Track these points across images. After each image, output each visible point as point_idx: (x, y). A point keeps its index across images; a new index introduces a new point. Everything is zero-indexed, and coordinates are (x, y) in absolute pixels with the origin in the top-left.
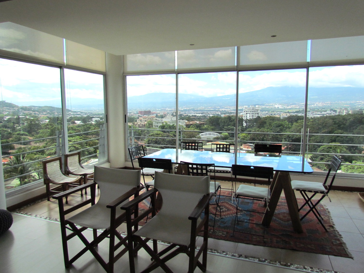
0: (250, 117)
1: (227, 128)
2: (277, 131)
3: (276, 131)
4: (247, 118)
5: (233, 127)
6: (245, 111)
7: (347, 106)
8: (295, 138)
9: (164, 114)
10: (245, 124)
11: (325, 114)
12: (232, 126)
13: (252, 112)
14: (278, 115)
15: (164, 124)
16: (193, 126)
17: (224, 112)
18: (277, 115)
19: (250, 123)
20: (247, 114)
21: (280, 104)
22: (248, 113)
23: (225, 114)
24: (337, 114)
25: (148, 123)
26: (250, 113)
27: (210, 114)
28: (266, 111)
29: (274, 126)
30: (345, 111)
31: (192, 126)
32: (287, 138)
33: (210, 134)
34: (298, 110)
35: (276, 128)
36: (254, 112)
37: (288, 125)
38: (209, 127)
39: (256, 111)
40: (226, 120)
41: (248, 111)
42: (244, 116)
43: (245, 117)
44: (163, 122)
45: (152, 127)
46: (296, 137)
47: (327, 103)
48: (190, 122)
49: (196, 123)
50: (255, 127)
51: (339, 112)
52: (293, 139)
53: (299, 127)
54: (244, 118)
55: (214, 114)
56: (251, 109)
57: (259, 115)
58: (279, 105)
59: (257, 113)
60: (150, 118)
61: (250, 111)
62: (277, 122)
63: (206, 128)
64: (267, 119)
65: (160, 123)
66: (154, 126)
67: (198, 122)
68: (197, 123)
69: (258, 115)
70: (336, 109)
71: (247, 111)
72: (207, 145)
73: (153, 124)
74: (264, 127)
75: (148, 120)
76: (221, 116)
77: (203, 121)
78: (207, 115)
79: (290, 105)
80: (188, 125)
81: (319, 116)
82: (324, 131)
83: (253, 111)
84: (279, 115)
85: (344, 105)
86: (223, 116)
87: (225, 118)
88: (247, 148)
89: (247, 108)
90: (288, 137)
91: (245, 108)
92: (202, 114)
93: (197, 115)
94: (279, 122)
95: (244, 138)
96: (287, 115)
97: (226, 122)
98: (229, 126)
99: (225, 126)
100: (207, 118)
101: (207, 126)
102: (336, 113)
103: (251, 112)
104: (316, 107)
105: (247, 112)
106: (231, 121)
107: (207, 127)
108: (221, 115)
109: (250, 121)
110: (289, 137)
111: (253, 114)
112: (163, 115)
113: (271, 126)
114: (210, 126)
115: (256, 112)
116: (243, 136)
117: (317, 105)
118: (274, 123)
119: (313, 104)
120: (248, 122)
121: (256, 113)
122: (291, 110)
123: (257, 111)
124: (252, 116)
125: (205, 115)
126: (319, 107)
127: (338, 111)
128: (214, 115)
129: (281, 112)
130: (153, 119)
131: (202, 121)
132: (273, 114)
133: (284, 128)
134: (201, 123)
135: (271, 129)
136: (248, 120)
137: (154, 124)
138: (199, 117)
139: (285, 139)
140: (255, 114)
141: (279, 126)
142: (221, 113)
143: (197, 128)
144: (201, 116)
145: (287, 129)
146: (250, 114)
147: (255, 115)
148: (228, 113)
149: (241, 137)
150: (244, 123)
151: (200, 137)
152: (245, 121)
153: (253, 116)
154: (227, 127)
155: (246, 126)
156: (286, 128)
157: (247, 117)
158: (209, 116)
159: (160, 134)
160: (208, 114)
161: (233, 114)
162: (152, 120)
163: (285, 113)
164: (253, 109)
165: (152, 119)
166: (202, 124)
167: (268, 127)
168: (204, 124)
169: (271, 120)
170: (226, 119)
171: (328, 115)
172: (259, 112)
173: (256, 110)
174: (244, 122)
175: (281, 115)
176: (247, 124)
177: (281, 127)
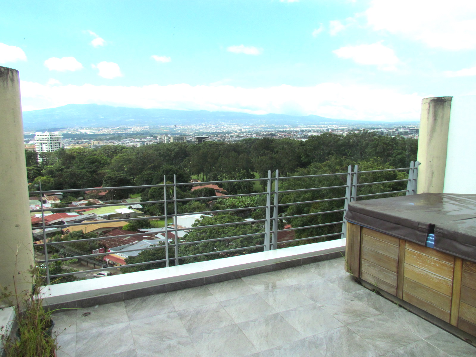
0: (47, 148)
2: (92, 169)
4: (42, 150)
6: (38, 140)
7: (167, 131)
8: (119, 179)
10: (40, 160)
13: (50, 142)
18: (86, 143)
19: (48, 158)
20: (41, 144)
21: (89, 128)
22: (44, 143)
24: (158, 141)
26: (46, 143)
28: (70, 137)
29: (87, 163)
30: (166, 138)
32: (109, 180)
34: (113, 136)
35: (89, 165)
36: (53, 141)
39: (57, 139)
41: (44, 140)
42: (38, 147)
43: (38, 149)
46: (119, 177)
47: (146, 128)
51: (160, 139)
52: (116, 180)
53: (120, 162)
54: (38, 151)
56: (47, 137)
58: (87, 129)
59: (58, 143)
61: (46, 139)
62: (91, 157)
64: (74, 153)
69: (60, 145)
70: (156, 135)
71: (41, 140)
74: (72, 164)
79: (102, 130)
81: (139, 145)
82: (150, 165)
83: (51, 139)
84: (89, 144)
85: (164, 130)
88: (54, 200)
89: (41, 136)
90: (110, 178)
91: (38, 136)
94: (93, 157)
95: (44, 183)
96: (99, 144)
102: (157, 139)
103: (48, 141)
104: (134, 132)
105: (42, 142)
109: (48, 154)
110: (112, 179)
111: (52, 145)
113: (83, 163)
115: (57, 142)
116: (43, 181)
117: (134, 129)
118: (86, 159)
119: (130, 129)
120: (46, 157)
121: (55, 143)
122: (104, 136)
123: (57, 140)
124: (50, 147)
126: (137, 132)
127: (159, 137)
129: (91, 139)
132: (80, 142)
133: (100, 164)
135: (83, 166)
136: (44, 152)
139: (106, 181)
140: (54, 144)
141: (94, 163)
145: (105, 166)
146: (47, 145)
147: (56, 146)
150: (39, 158)
152: (40, 155)
153: (52, 147)
155: (42, 163)
156: (103, 164)
157: (42, 148)
163: (97, 140)
164: (51, 137)
167: (79, 164)
171: (148, 143)
172: (60, 141)
173: (55, 138)
174: (39, 156)
175: (91, 144)
176: (44, 159)
177: (97, 163)
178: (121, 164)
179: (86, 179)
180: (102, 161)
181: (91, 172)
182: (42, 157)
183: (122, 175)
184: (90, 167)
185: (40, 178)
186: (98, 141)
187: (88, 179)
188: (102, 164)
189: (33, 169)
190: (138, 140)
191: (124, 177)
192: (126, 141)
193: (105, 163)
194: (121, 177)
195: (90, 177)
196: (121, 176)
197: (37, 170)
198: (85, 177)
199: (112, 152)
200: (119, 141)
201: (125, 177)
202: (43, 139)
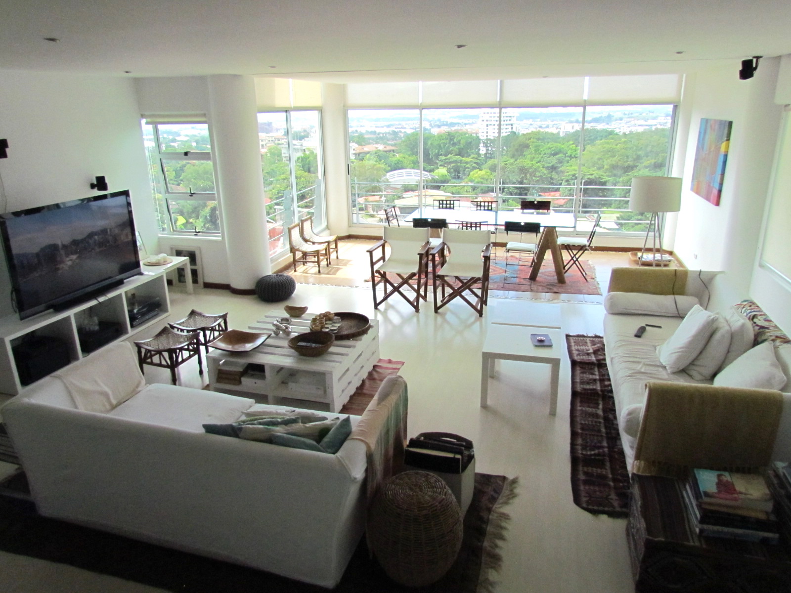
0: (494, 133)
1: (446, 159)
2: (552, 164)
3: (550, 163)
4: (487, 136)
5: (458, 157)
8: (588, 179)
9: (303, 130)
10: (483, 151)
11: (655, 125)
12: (457, 155)
14: (554, 128)
15: (307, 153)
16: (372, 157)
17: (438, 123)
19: (495, 148)
20: (487, 126)
23: (439, 127)
25: (270, 150)
27: (405, 128)
29: (545, 154)
31: (368, 155)
32: (572, 179)
33: (409, 175)
35: (549, 157)
36: (504, 121)
37: (576, 150)
38: (404, 158)
39: (508, 119)
40: (443, 141)
41: (491, 121)
42: (482, 130)
43: (483, 134)
44: (304, 148)
45: (278, 160)
46: (589, 176)
48: (363, 147)
49: (376, 149)
50: (505, 157)
53: (597, 155)
54: (482, 137)
55: (415, 127)
56: (497, 114)
57: (514, 130)
59: (509, 125)
60: (273, 139)
61: (495, 119)
62: (552, 144)
63: (399, 160)
64: (530, 139)
65: (298, 152)
66: (285, 159)
67: (381, 147)
68: (379, 150)
69: (512, 128)
71: (487, 121)
72: (403, 198)
73: (283, 155)
74: (525, 155)
75: (268, 145)
76: (430, 133)
77: (392, 145)
78: (399, 130)
80: (359, 154)
81: (640, 130)
82: (648, 162)
84: (557, 128)
86: (435, 131)
87: (440, 136)
90: (574, 178)
92: (388, 126)
93: (378, 130)
94: (556, 144)
95: (482, 180)
96: (573, 128)
97: (442, 145)
98: (450, 156)
99: (441, 155)
100: (400, 138)
101: (401, 155)
103: (497, 121)
105: (489, 123)
106: (454, 144)
107: (402, 158)
108: (430, 129)
109: (495, 141)
112: (300, 132)
113: (540, 154)
114: (407, 156)
115: (508, 122)
116: (480, 177)
118: (545, 148)
120: (490, 145)
121: (507, 125)
123: (510, 120)
125: (396, 130)
128: (415, 129)
130: (280, 142)
131: (389, 145)
132: (543, 126)
133: (565, 157)
134: (389, 148)
135: (538, 160)
136: (490, 139)
137: (284, 153)
138: (381, 135)
139: (567, 181)
140: (505, 125)
141: (555, 154)
142: (431, 125)
143: (380, 161)
144: (386, 133)
145: (572, 159)
146: (494, 128)
147: (506, 129)
148: (446, 125)
149: (476, 180)
150: (481, 148)
151: (387, 180)
152: (484, 143)
153: (502, 131)
154: (444, 158)
155: (486, 154)
156: (570, 156)
157: (487, 133)
158: (405, 132)
159: (301, 176)
160: (402, 128)
161: (458, 126)
162: (279, 144)
163: (571, 122)
165: (277, 142)
166: (390, 151)
167: (533, 155)
168: (394, 151)
169: (538, 139)
170: (443, 139)
171: (659, 127)
172: (513, 121)
174: (482, 145)
175: (560, 129)
176: (488, 150)
177: (561, 155)
178: (597, 157)
179: (538, 177)
180: (569, 153)
181: (547, 168)
182: (487, 147)
183: (594, 172)
184: (549, 161)
185: (477, 172)
186: (572, 124)
187: (541, 176)
188: (568, 156)
189: (471, 161)
190: (642, 122)
191: (597, 176)
192: (620, 124)
193: (573, 156)
194: (591, 177)
195: (545, 174)
196: (592, 175)
197: (475, 163)
198: (537, 174)
199: (590, 140)
200: (608, 124)
201: (599, 178)
202: (491, 119)
